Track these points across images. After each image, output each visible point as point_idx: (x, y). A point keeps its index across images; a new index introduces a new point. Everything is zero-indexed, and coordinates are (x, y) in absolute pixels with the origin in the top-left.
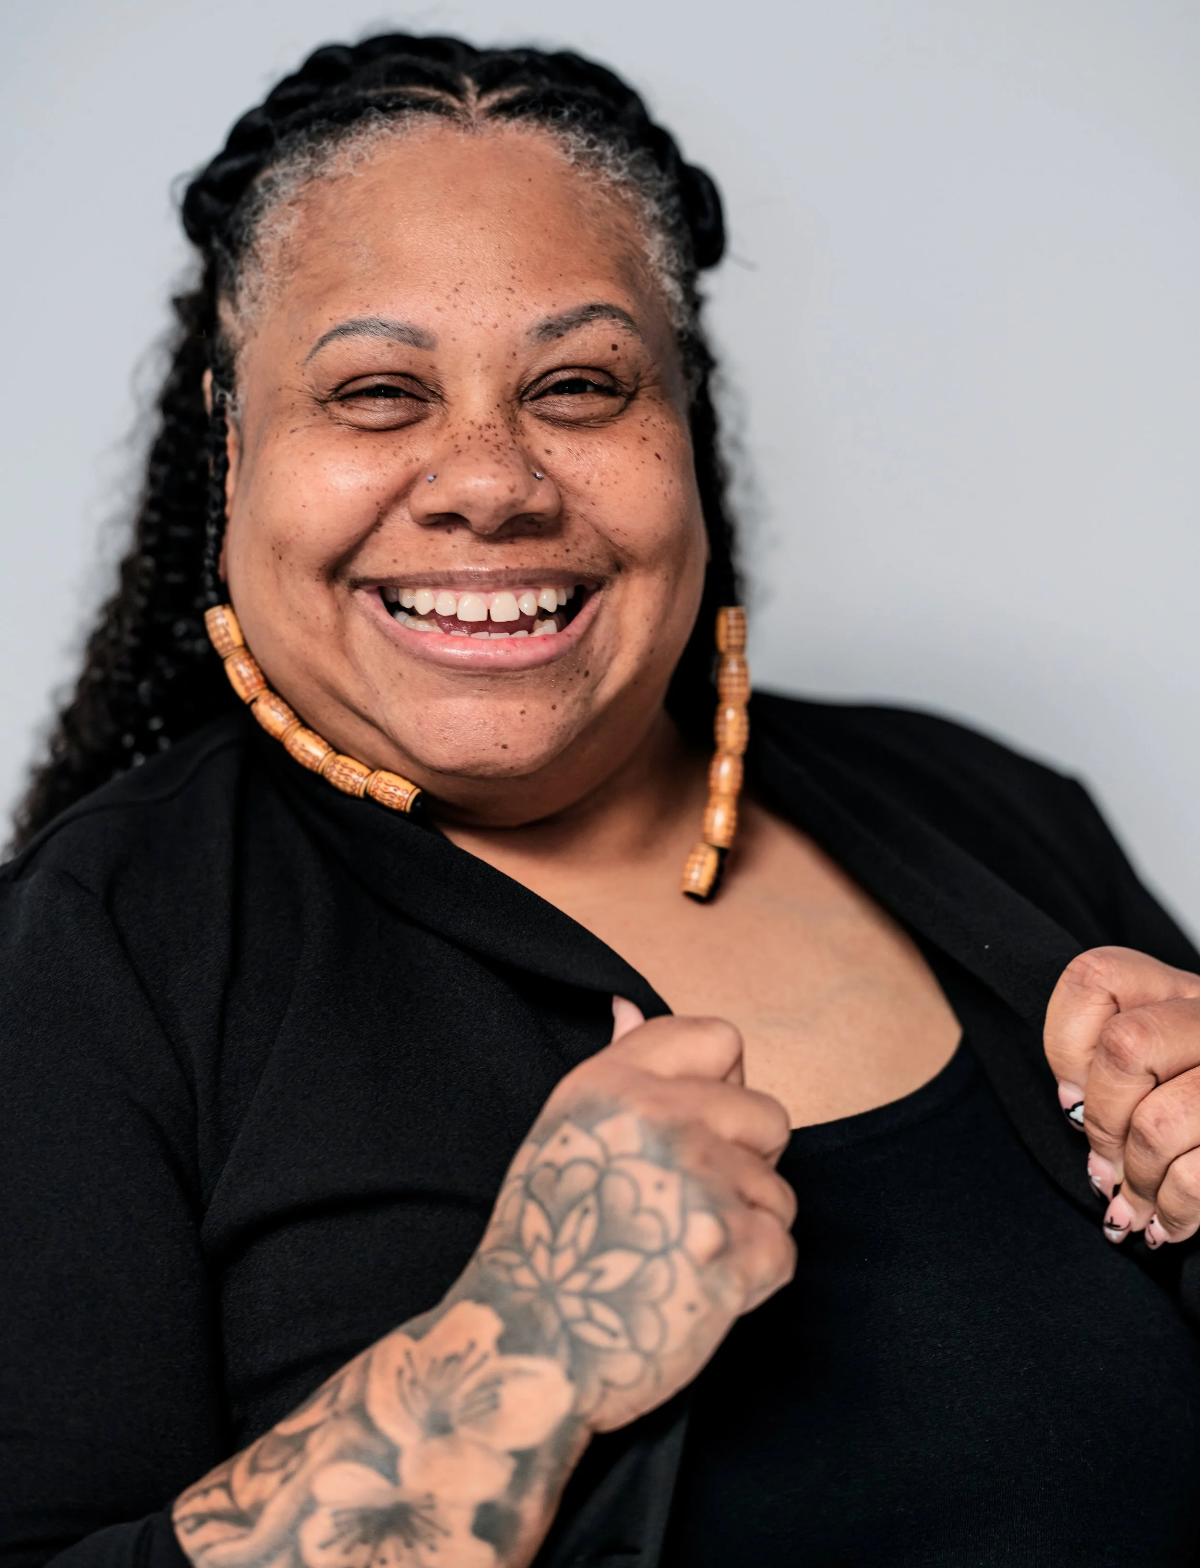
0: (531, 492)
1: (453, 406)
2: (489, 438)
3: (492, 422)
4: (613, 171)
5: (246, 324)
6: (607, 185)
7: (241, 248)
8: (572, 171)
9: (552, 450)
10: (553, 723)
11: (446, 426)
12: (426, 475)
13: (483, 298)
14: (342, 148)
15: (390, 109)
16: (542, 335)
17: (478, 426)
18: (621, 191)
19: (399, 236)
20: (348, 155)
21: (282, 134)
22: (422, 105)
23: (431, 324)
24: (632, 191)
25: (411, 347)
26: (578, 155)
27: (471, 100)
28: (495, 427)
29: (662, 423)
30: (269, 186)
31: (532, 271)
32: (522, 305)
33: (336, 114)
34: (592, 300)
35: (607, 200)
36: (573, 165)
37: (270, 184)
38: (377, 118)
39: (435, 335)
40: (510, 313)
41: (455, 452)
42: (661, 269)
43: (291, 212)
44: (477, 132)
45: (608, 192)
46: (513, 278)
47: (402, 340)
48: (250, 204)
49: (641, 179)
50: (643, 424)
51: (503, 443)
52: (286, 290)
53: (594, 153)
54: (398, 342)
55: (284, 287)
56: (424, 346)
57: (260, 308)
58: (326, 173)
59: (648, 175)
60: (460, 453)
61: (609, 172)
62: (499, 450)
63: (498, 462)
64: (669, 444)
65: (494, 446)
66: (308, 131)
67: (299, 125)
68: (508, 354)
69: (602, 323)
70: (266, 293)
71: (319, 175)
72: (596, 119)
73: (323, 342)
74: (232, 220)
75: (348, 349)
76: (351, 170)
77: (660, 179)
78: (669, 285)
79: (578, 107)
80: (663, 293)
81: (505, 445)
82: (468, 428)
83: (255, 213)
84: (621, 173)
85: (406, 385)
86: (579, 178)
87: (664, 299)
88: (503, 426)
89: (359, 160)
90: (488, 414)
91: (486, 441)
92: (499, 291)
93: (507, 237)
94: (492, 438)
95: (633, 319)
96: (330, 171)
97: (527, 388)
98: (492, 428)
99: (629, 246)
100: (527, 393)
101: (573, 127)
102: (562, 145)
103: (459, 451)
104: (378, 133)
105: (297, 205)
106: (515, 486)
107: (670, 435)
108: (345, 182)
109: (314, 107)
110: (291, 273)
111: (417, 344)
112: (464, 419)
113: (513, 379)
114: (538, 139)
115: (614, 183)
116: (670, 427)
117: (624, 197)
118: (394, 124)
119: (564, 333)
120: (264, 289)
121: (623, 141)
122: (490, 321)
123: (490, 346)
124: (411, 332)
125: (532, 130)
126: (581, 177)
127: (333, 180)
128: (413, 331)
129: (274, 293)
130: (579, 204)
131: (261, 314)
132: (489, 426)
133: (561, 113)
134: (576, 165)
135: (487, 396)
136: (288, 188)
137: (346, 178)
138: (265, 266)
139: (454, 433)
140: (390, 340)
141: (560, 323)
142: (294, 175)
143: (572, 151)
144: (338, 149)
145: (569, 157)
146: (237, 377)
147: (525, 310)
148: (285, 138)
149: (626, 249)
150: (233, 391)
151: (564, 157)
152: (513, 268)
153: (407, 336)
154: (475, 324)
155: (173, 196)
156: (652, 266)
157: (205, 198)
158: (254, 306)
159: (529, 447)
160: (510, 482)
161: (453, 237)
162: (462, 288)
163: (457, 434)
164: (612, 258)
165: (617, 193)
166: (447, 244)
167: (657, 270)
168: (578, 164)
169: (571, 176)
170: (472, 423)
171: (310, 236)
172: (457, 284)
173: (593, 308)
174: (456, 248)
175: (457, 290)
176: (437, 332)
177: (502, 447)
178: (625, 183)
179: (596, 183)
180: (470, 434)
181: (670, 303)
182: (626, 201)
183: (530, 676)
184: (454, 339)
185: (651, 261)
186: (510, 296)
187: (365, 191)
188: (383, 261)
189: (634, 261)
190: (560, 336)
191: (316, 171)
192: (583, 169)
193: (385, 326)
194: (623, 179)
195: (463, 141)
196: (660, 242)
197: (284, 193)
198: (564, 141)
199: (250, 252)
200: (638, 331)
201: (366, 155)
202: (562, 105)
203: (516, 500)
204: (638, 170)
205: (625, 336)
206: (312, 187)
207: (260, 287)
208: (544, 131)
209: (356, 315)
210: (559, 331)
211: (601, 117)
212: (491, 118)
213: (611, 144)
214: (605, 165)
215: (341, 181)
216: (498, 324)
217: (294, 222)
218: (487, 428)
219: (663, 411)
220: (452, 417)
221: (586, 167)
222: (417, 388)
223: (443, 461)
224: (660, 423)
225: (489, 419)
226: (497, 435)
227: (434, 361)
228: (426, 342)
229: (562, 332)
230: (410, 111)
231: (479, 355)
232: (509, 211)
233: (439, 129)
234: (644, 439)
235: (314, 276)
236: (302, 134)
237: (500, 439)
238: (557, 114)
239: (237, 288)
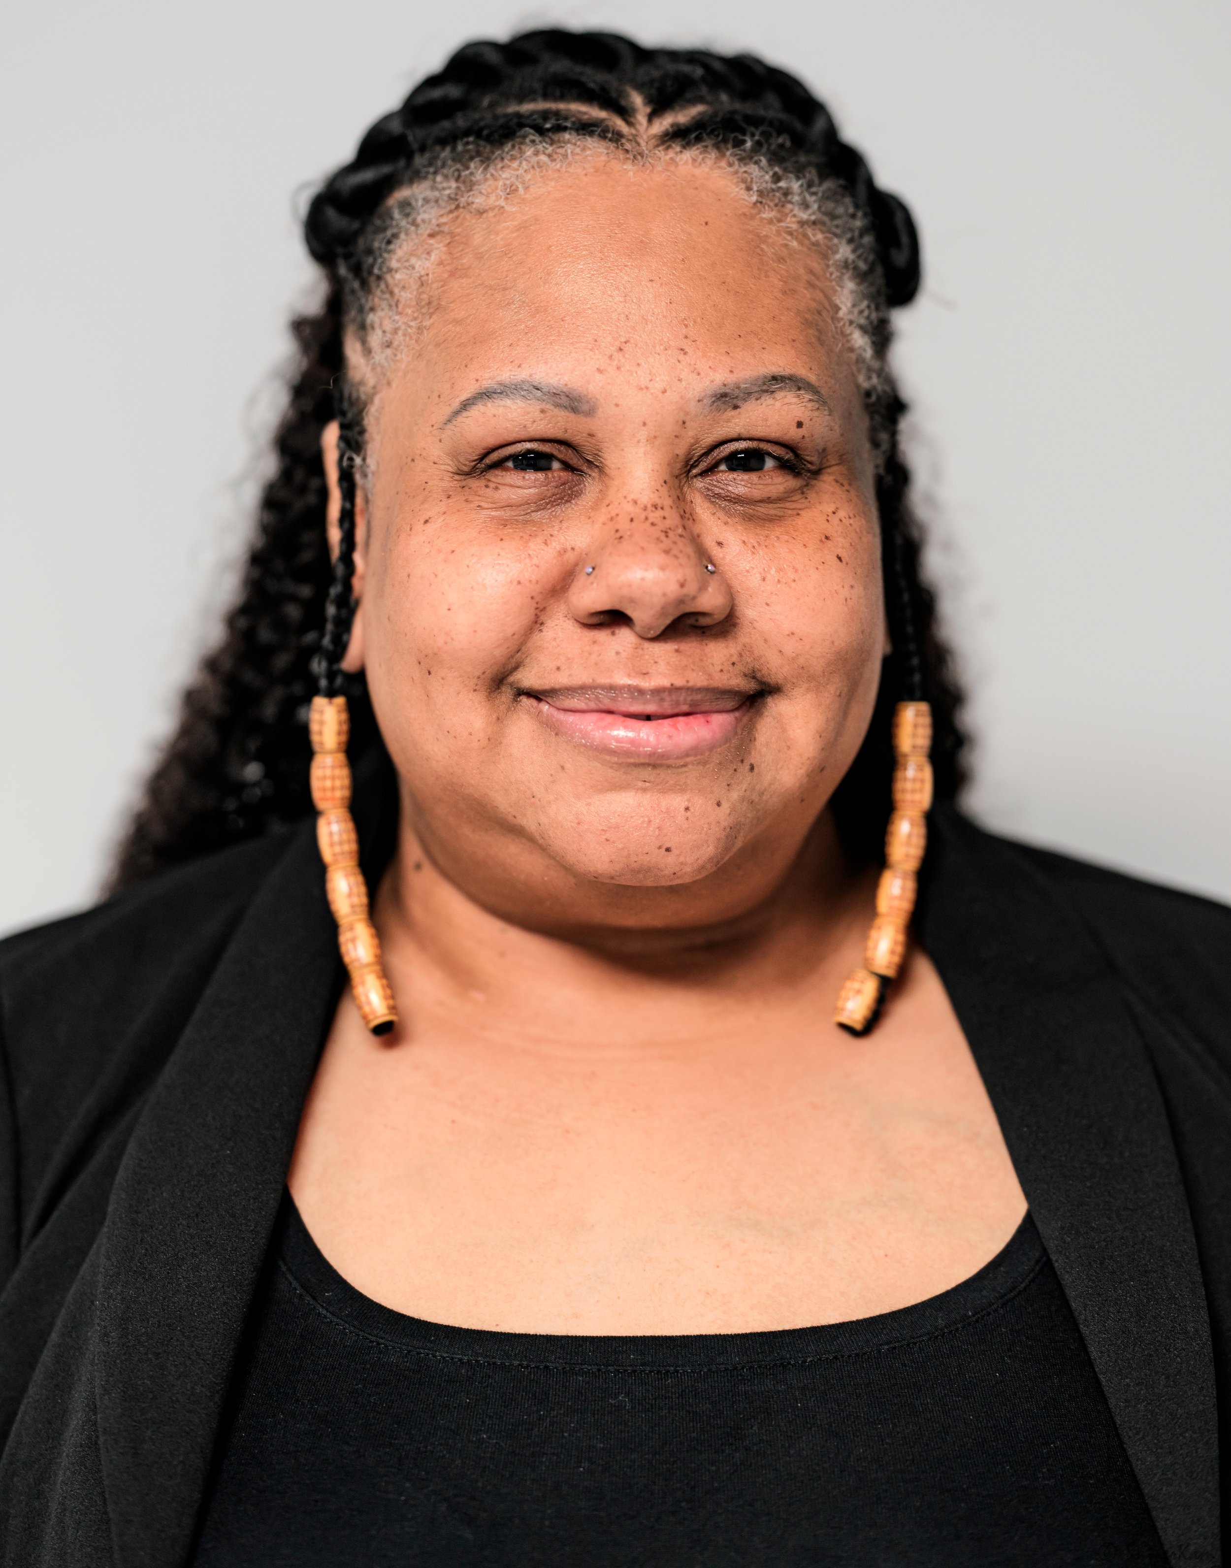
0: (703, 588)
1: (613, 479)
2: (655, 521)
3: (659, 502)
4: (800, 209)
5: (379, 370)
6: (794, 226)
7: (372, 279)
8: (754, 211)
9: (724, 542)
10: (719, 822)
11: (604, 505)
12: (584, 566)
13: (651, 360)
14: (492, 175)
15: (548, 130)
16: (715, 404)
17: (642, 506)
18: (809, 232)
19: (557, 284)
20: (501, 183)
21: (423, 149)
22: (586, 128)
23: (591, 388)
24: (822, 232)
25: (568, 414)
26: (761, 193)
27: (641, 124)
28: (662, 508)
29: (850, 518)
30: (408, 210)
31: (708, 330)
32: (695, 369)
33: (485, 132)
34: (775, 370)
35: (795, 244)
36: (755, 204)
37: (406, 206)
38: (533, 141)
39: (594, 400)
40: (681, 377)
41: (616, 539)
42: (851, 322)
43: (431, 245)
44: (648, 164)
45: (795, 233)
46: (686, 337)
47: (557, 405)
48: (384, 229)
49: (833, 216)
50: (829, 519)
51: (672, 528)
52: (426, 336)
53: (780, 188)
54: (552, 407)
55: (422, 333)
56: (583, 412)
57: (395, 355)
58: (473, 203)
59: (840, 210)
60: (622, 540)
61: (796, 211)
62: (667, 536)
63: (667, 552)
64: (853, 544)
65: (662, 531)
66: (454, 149)
67: (443, 142)
68: (677, 422)
69: (785, 397)
70: (402, 338)
71: (465, 204)
72: (782, 146)
73: (465, 406)
74: (361, 243)
75: (495, 416)
76: (502, 202)
77: (853, 216)
78: (860, 341)
79: (763, 133)
80: (852, 350)
81: (674, 531)
82: (629, 508)
83: (389, 242)
84: (810, 211)
85: (559, 451)
86: (762, 219)
87: (853, 356)
88: (671, 507)
89: (511, 191)
90: (654, 492)
91: (653, 524)
92: (669, 352)
93: (680, 291)
94: (658, 521)
95: (819, 389)
96: (479, 201)
97: (696, 461)
98: (659, 509)
99: (819, 296)
100: (697, 466)
101: (756, 158)
102: (744, 181)
103: (621, 537)
104: (534, 160)
105: (439, 237)
106: (685, 580)
107: (856, 532)
108: (495, 216)
109: (461, 121)
110: (430, 318)
111: (575, 410)
112: (625, 497)
113: (681, 450)
114: (716, 173)
115: (802, 223)
116: (858, 523)
117: (813, 239)
118: (553, 150)
119: (741, 405)
120: (400, 333)
121: (811, 174)
122: (657, 386)
123: (657, 413)
124: (567, 396)
125: (709, 162)
126: (764, 219)
127: (481, 213)
128: (570, 396)
129: (411, 338)
130: (762, 250)
131: (395, 361)
132: (655, 507)
133: (743, 142)
134: (758, 205)
135: (653, 470)
136: (428, 215)
137: (496, 211)
138: (401, 306)
139: (613, 514)
140: (544, 406)
141: (737, 392)
142: (437, 201)
143: (755, 188)
144: (488, 176)
145: (752, 196)
146: (367, 436)
147: (699, 374)
148: (427, 155)
149: (814, 300)
150: (362, 455)
151: (743, 194)
152: (686, 326)
153: (564, 400)
154: (641, 389)
155: (295, 208)
156: (842, 319)
157: (331, 213)
158: (389, 351)
159: (699, 536)
160: (680, 576)
161: (618, 288)
162: (627, 348)
163: (617, 515)
164: (798, 312)
165: (805, 236)
166: (611, 296)
167: (847, 324)
168: (761, 203)
169: (752, 217)
170: (635, 502)
171: (452, 274)
172: (621, 342)
173: (774, 378)
174: (621, 302)
175: (621, 350)
176: (598, 397)
177: (671, 534)
178: (814, 223)
179: (783, 224)
180: (632, 515)
181: (860, 360)
182: (816, 244)
183: (693, 764)
184: (617, 405)
185: (841, 314)
186: (681, 357)
187: (518, 228)
188: (537, 311)
189: (824, 313)
190: (736, 407)
191: (463, 201)
192: (766, 207)
193: (538, 389)
194: (813, 218)
195: (631, 174)
196: (852, 292)
197: (423, 221)
198: (745, 175)
199: (383, 286)
200: (825, 403)
201: (520, 186)
202: (744, 133)
203: (686, 595)
204: (830, 205)
205: (812, 410)
206: (457, 217)
207: (395, 331)
208: (723, 164)
209: (507, 375)
210: (735, 401)
211: (788, 144)
212: (664, 147)
213: (798, 178)
214: (790, 202)
215: (491, 214)
216: (667, 388)
217: (434, 257)
218: (654, 509)
219: (851, 500)
220: (611, 494)
221: (769, 206)
222: (572, 456)
223: (602, 549)
224: (847, 517)
225: (655, 498)
226: (664, 518)
227: (593, 428)
228: (585, 407)
229: (740, 403)
230: (570, 134)
231: (645, 424)
232: (683, 260)
233: (603, 158)
234: (827, 538)
235: (457, 322)
236: (446, 153)
237: (669, 523)
238: (738, 144)
239: (368, 327)
